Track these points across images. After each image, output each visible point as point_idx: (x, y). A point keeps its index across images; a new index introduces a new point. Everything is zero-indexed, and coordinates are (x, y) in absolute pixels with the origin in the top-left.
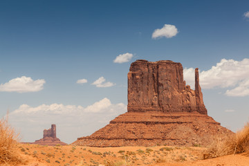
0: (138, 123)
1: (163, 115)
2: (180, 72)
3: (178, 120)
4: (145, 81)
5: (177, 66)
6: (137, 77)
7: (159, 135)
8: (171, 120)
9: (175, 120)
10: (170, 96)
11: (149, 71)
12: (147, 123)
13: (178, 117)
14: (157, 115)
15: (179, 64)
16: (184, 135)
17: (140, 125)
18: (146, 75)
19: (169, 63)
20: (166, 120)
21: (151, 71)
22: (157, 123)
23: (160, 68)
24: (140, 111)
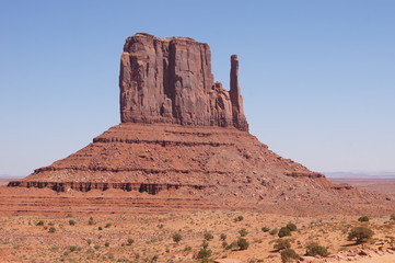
0: (149, 142)
1: (182, 130)
2: (207, 58)
4: (152, 70)
5: (203, 49)
6: (140, 62)
9: (207, 140)
10: (193, 99)
11: (156, 53)
12: (164, 144)
13: (208, 135)
14: (174, 130)
15: (205, 46)
18: (152, 60)
19: (189, 42)
20: (190, 139)
21: (161, 54)
22: (177, 144)
23: (178, 49)
24: (145, 121)
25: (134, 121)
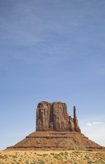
1: (56, 132)
2: (65, 108)
4: (46, 113)
6: (42, 111)
7: (54, 145)
8: (60, 136)
9: (63, 136)
10: (60, 122)
11: (48, 107)
12: (47, 138)
13: (65, 134)
14: (53, 133)
15: (64, 104)
16: (68, 144)
17: (43, 138)
18: (46, 110)
19: (59, 103)
20: (58, 136)
22: (52, 138)
23: (55, 106)
24: (43, 130)
25: (40, 130)
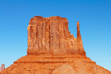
2: (66, 24)
3: (63, 60)
5: (64, 21)
6: (34, 29)
8: (58, 60)
9: (61, 60)
11: (43, 24)
14: (48, 57)
17: (34, 64)
21: (45, 24)
